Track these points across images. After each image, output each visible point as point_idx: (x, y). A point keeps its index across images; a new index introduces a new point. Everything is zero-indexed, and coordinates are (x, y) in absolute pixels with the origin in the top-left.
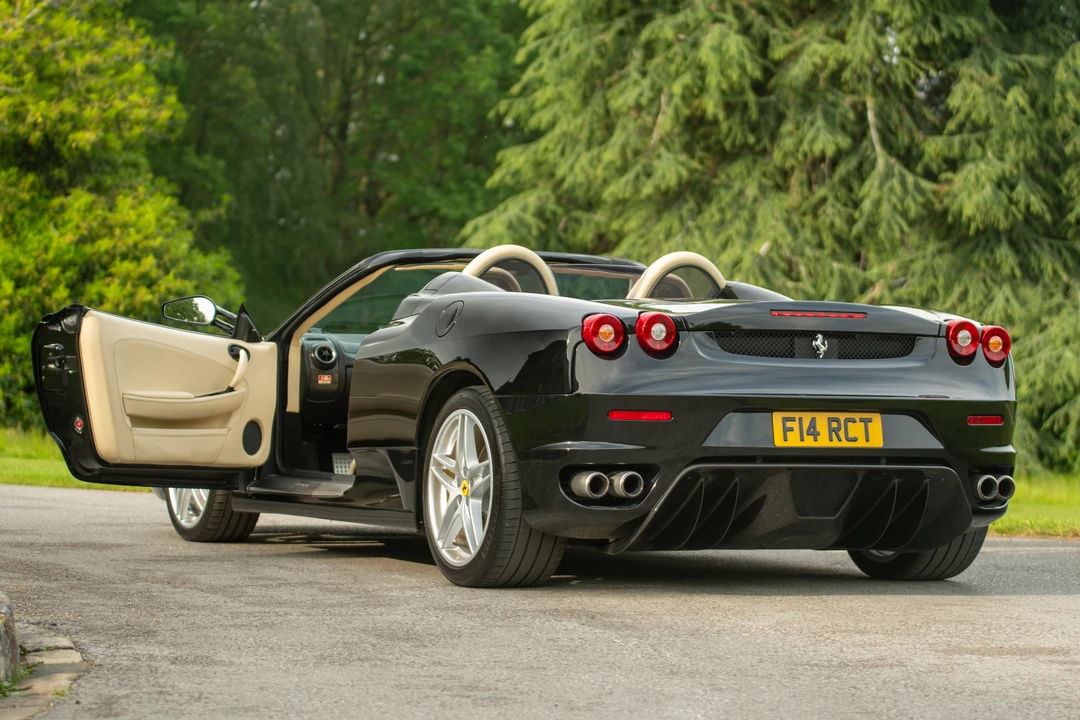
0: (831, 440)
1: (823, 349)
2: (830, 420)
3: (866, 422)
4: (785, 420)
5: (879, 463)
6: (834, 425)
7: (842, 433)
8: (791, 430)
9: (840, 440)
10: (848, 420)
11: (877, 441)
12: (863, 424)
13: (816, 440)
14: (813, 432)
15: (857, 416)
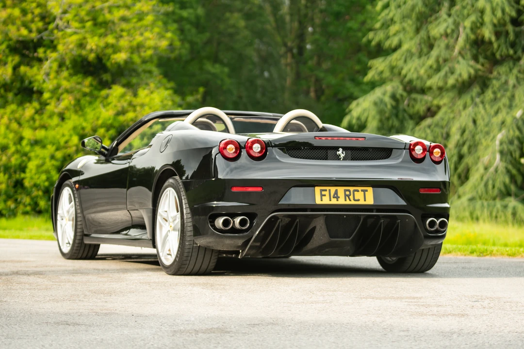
0: (346, 200)
1: (342, 156)
2: (345, 191)
3: (364, 191)
4: (321, 191)
5: (373, 212)
6: (348, 193)
7: (351, 197)
8: (325, 195)
9: (350, 200)
10: (355, 191)
11: (370, 201)
12: (363, 192)
13: (337, 200)
14: (336, 196)
15: (360, 189)
